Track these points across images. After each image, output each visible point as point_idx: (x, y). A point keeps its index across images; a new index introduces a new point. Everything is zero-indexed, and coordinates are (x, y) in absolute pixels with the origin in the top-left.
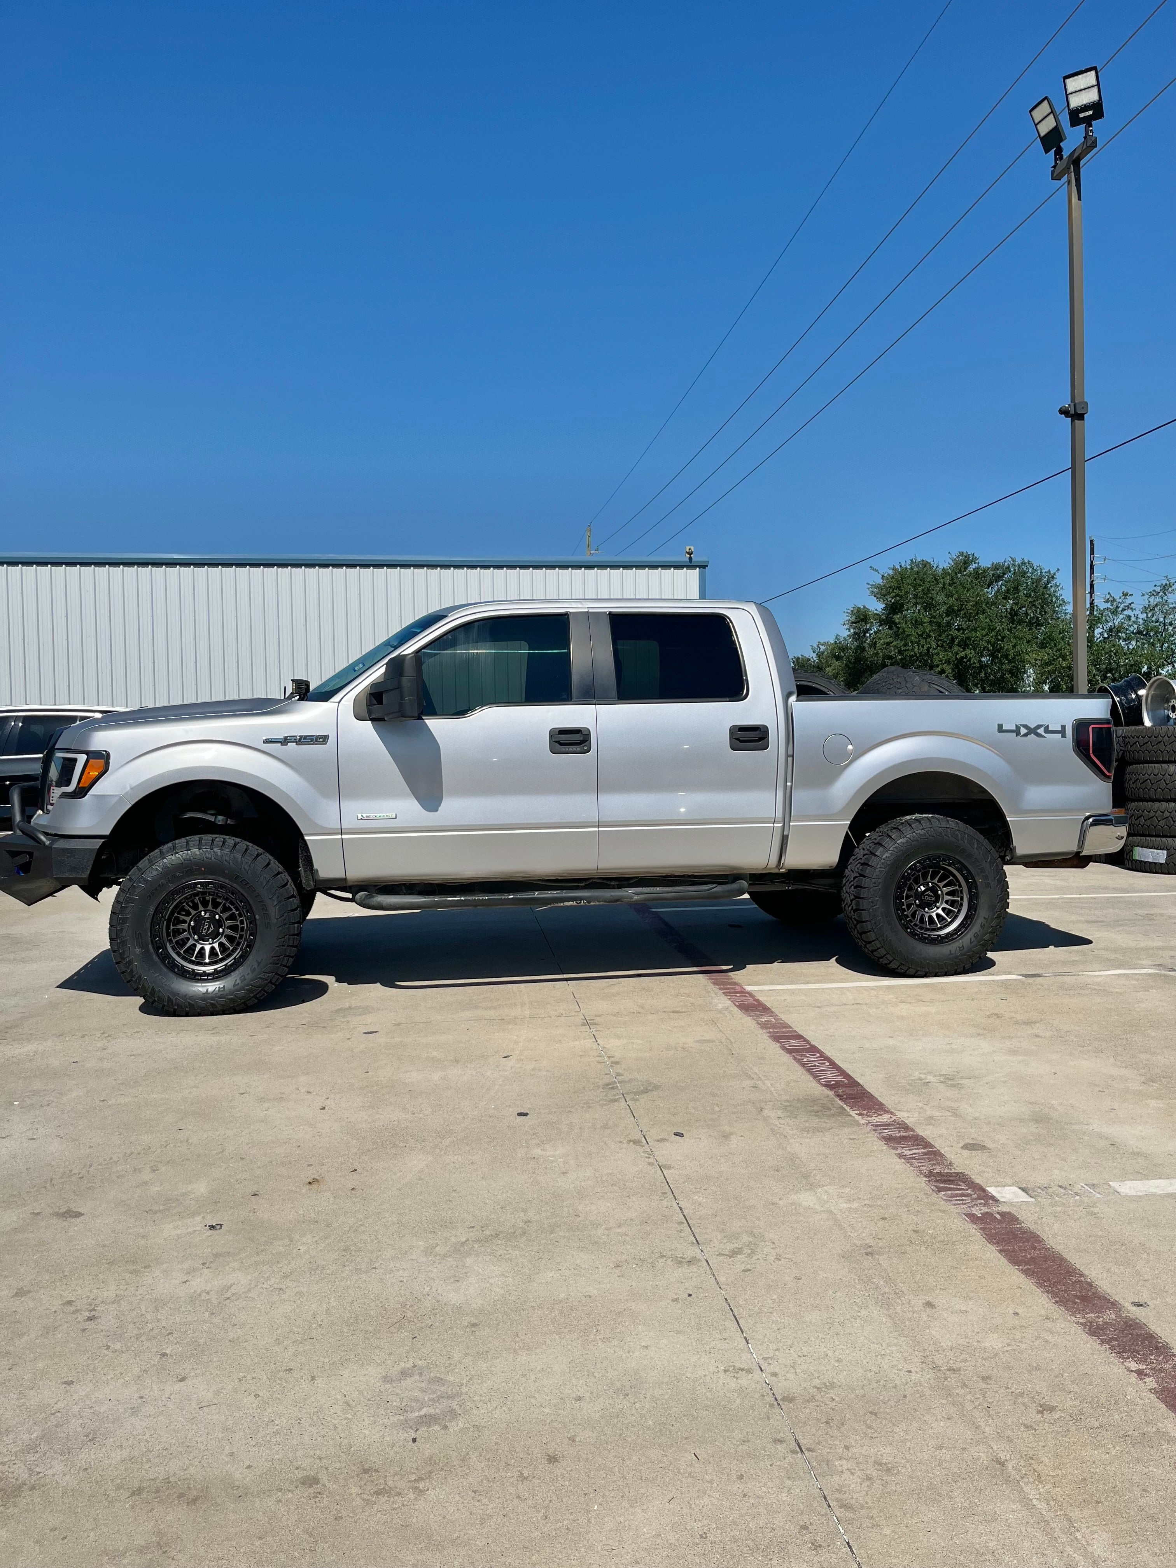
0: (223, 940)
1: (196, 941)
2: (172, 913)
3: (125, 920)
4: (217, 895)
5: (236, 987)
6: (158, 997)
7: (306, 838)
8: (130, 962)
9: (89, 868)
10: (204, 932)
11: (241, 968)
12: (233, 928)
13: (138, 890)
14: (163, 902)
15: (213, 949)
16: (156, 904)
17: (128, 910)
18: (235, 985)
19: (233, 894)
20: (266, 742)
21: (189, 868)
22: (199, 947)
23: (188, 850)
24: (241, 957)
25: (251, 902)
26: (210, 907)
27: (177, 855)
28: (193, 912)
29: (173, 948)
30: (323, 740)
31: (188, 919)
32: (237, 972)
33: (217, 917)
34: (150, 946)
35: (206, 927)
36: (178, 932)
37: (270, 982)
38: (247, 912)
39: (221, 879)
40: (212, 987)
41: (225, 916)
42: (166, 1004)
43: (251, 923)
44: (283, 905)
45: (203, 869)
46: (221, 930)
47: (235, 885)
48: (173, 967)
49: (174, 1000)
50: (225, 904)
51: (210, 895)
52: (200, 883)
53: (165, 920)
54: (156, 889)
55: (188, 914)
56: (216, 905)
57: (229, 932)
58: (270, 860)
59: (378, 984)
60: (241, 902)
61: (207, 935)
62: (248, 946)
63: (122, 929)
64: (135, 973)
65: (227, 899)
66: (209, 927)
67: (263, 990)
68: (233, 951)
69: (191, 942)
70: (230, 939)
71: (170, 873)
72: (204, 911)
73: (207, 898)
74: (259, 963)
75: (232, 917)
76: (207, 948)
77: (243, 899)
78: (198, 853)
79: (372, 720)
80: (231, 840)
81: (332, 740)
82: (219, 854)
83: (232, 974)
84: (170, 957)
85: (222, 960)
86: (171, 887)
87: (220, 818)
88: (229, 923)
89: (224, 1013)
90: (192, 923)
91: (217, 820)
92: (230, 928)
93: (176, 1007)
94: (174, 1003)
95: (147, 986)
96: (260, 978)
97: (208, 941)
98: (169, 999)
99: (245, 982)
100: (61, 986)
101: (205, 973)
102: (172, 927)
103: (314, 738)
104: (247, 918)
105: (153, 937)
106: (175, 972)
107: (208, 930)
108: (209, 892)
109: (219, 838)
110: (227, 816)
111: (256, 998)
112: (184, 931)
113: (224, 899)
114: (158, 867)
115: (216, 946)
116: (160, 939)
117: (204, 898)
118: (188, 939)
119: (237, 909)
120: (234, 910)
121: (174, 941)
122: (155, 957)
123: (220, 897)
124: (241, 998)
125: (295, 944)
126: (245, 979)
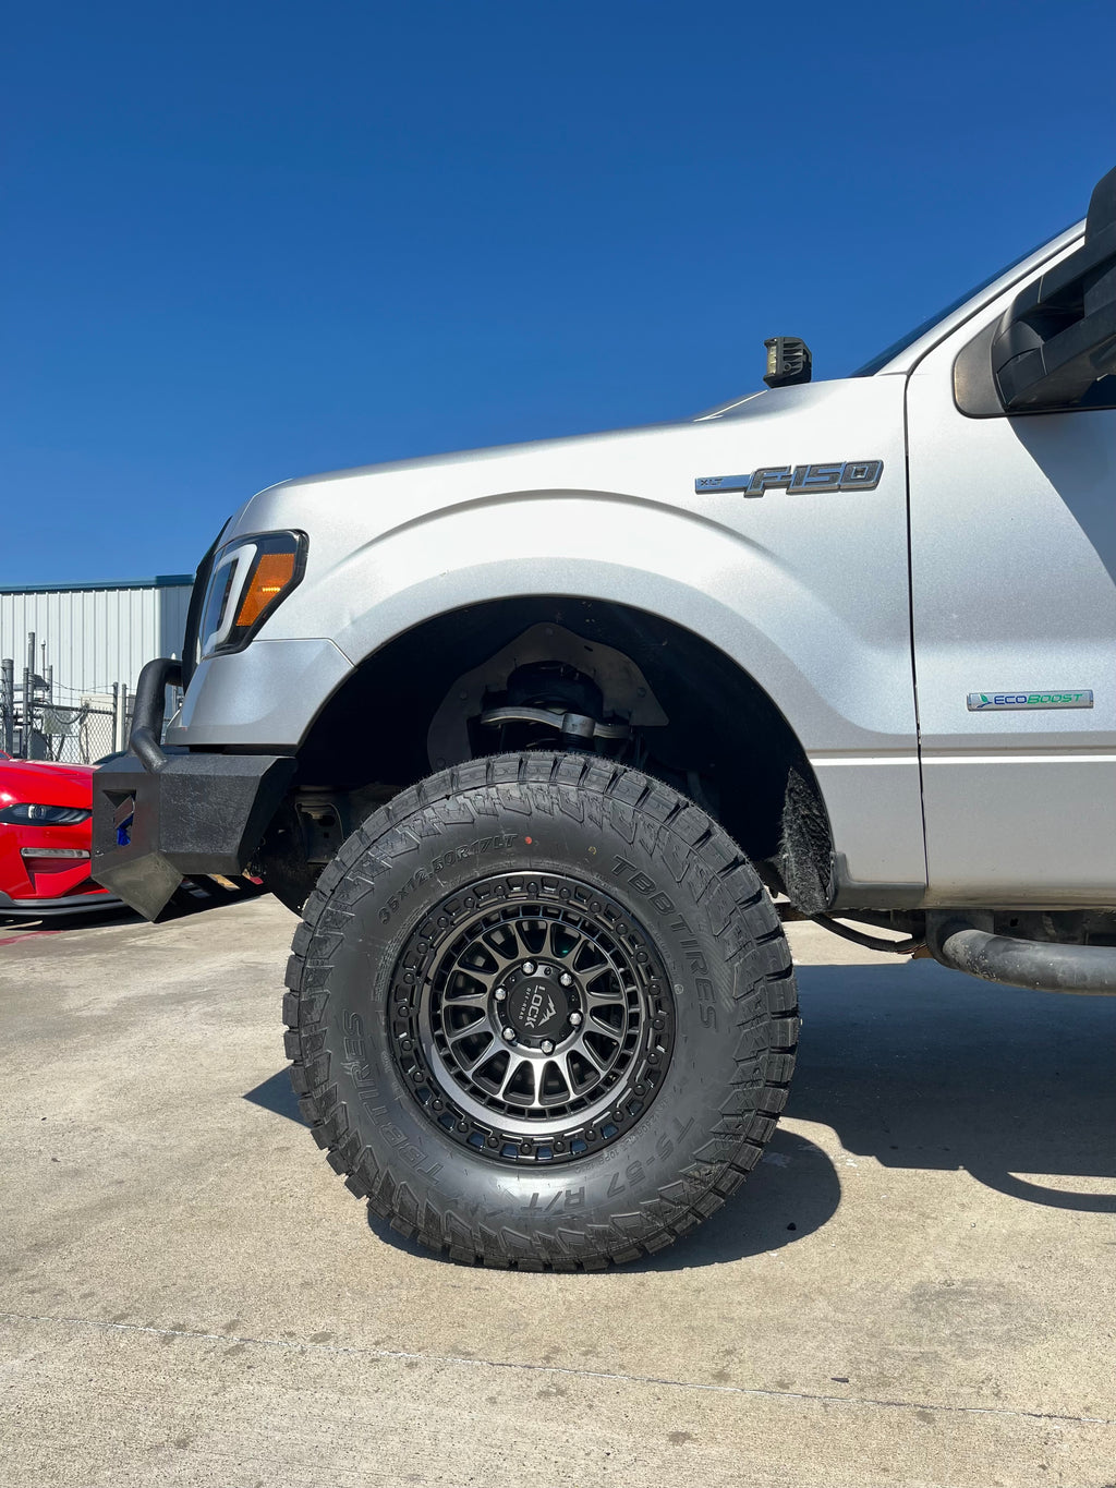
0: (581, 1047)
1: (510, 1043)
2: (447, 962)
3: (319, 977)
4: (566, 918)
5: (615, 1198)
6: (402, 1205)
7: (815, 762)
8: (329, 1098)
9: (240, 830)
10: (530, 1022)
11: (630, 1139)
12: (606, 1013)
13: (355, 895)
14: (420, 929)
15: (551, 1069)
16: (403, 933)
17: (327, 949)
18: (612, 1192)
19: (608, 915)
20: (705, 487)
21: (490, 837)
22: (515, 1061)
23: (489, 785)
24: (629, 1104)
25: (660, 943)
26: (547, 950)
27: (460, 799)
28: (503, 962)
29: (448, 1061)
30: (863, 475)
31: (488, 980)
32: (619, 1146)
33: (566, 980)
34: (385, 1056)
35: (535, 1006)
36: (459, 1016)
37: (715, 1190)
38: (649, 971)
39: (578, 871)
40: (546, 1187)
41: (588, 976)
42: (421, 1225)
43: (658, 1005)
44: (754, 956)
45: (529, 840)
46: (575, 1018)
47: (615, 891)
48: (447, 1118)
49: (443, 1221)
50: (586, 942)
51: (546, 914)
52: (522, 881)
53: (427, 980)
54: (403, 893)
55: (491, 966)
56: (562, 942)
57: (595, 1025)
58: (711, 825)
59: (963, 1174)
60: (632, 940)
61: (538, 1029)
62: (649, 1074)
63: (311, 1002)
64: (342, 1130)
65: (591, 930)
66: (544, 1008)
67: (693, 1210)
68: (609, 1083)
69: (495, 1047)
70: (601, 1045)
71: (441, 852)
72: (531, 960)
73: (542, 925)
74: (684, 1131)
75: (604, 984)
76: (538, 1067)
77: (638, 933)
78: (516, 793)
79: (1008, 416)
80: (604, 767)
81: (891, 477)
82: (573, 798)
83: (605, 1152)
84: (438, 1090)
85: (578, 1106)
86: (445, 887)
87: (577, 719)
88: (596, 999)
89: (579, 1268)
90: (500, 994)
91: (570, 725)
92: (597, 1012)
93: (448, 1240)
94: (444, 1228)
95: (373, 1172)
96: (686, 1176)
97: (539, 1046)
98: (431, 1218)
99: (643, 1184)
100: (254, 1096)
101: (528, 1144)
102: (445, 1003)
103: (841, 470)
104: (648, 990)
105: (392, 1028)
106: (448, 1135)
107: (540, 1017)
108: (546, 908)
109: (573, 761)
110: (597, 716)
111: (673, 1232)
112: (478, 1013)
113: (583, 927)
114: (411, 833)
115: (561, 1061)
116: (411, 1035)
117: (533, 924)
118: (488, 1037)
119: (620, 962)
120: (611, 965)
121: (450, 1041)
122: (395, 1085)
123: (575, 923)
124: (629, 1232)
125: (788, 1077)
126: (640, 1176)
